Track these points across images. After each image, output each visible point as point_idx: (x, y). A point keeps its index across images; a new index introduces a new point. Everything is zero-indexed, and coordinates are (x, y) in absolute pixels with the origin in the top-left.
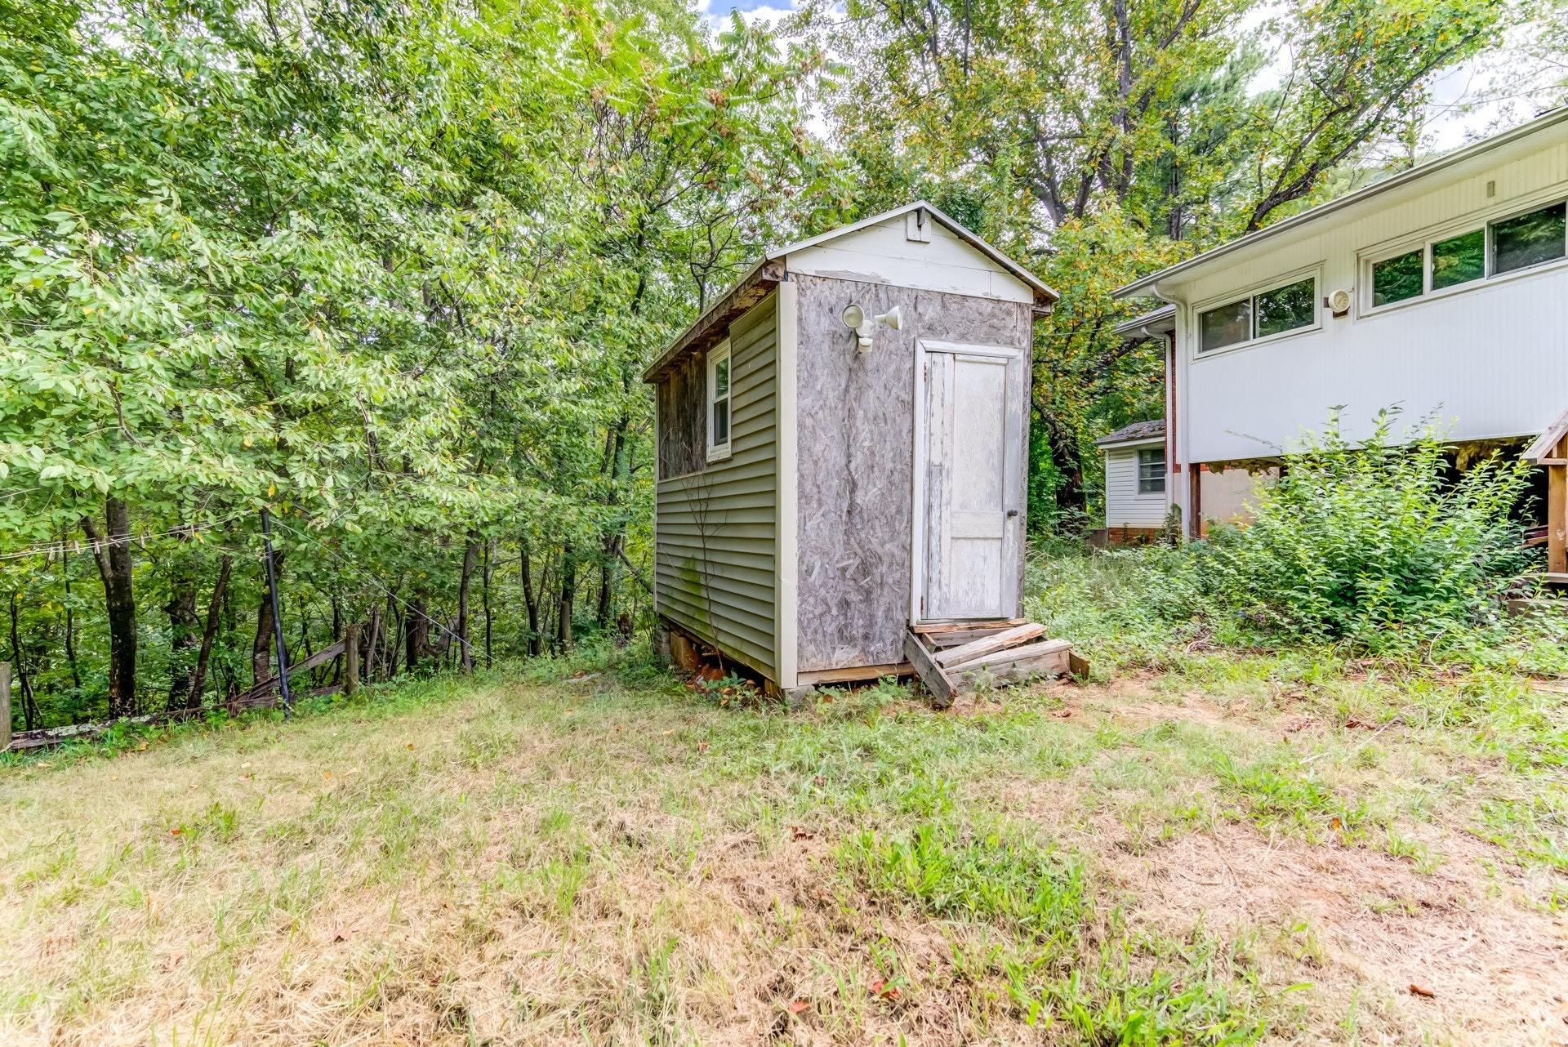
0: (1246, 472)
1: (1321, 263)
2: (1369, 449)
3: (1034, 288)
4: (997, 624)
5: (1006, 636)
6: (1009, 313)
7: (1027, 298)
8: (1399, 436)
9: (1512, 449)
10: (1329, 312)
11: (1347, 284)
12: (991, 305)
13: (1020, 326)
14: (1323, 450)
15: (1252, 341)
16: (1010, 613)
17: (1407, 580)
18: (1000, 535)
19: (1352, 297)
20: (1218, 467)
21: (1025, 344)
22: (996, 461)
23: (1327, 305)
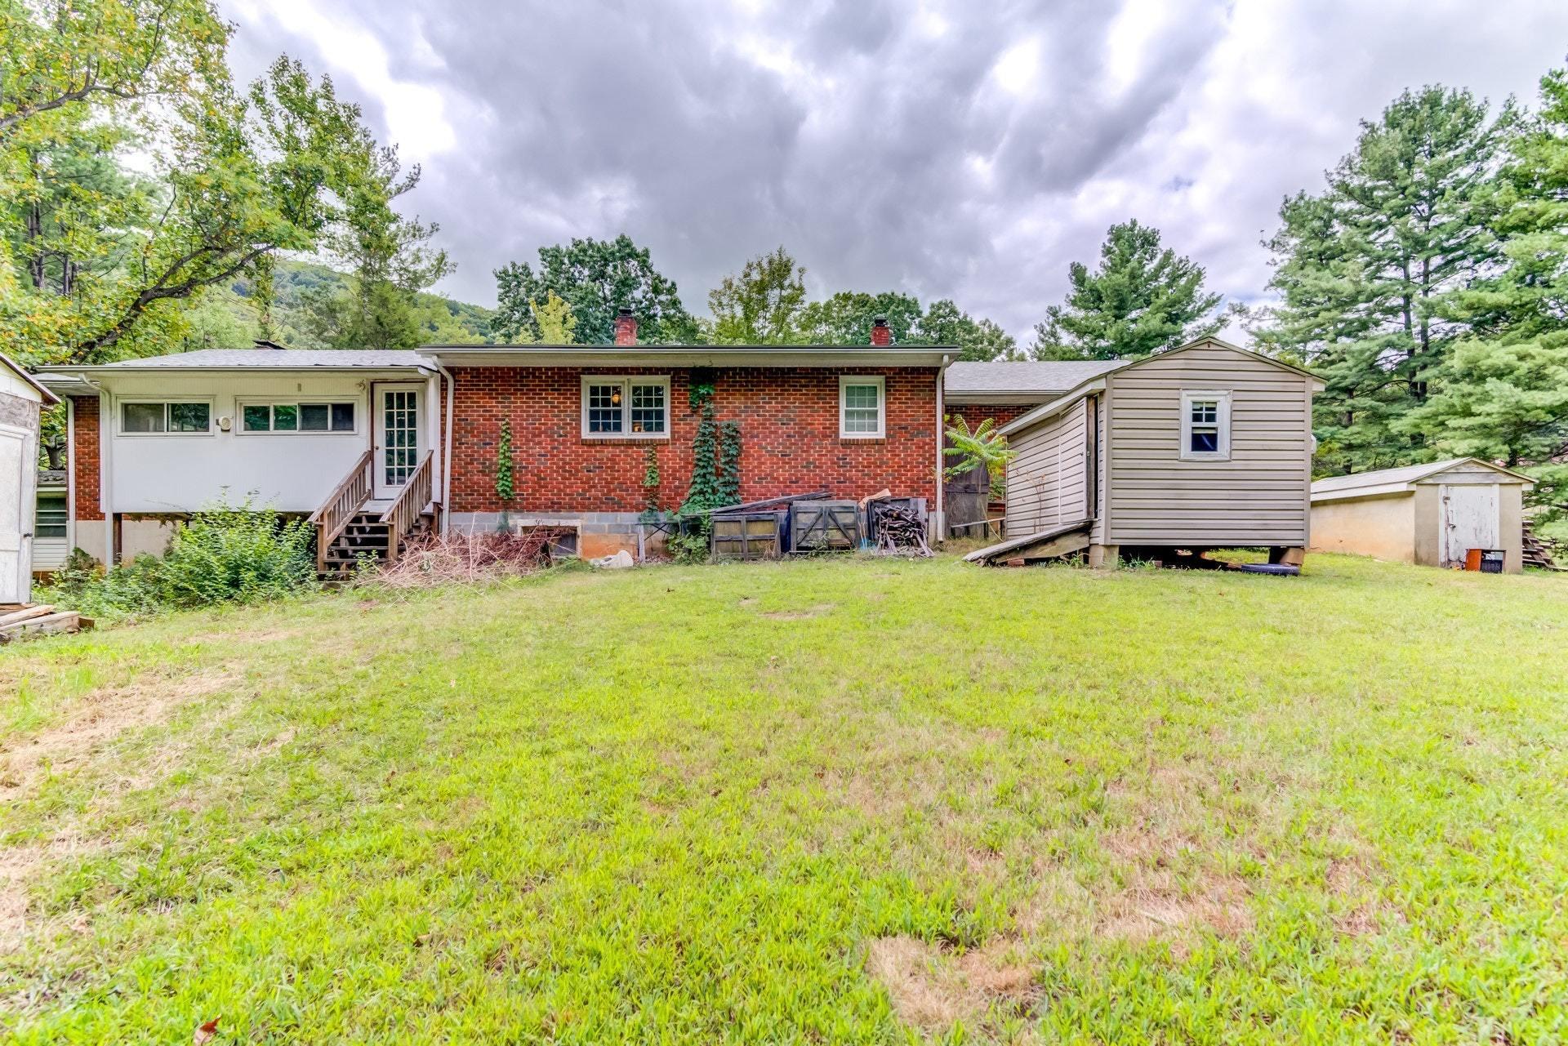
0: (159, 522)
1: (214, 396)
2: (243, 512)
3: (43, 393)
4: (15, 607)
5: (24, 613)
6: (23, 406)
7: (38, 398)
8: (257, 507)
9: (305, 516)
10: (219, 428)
11: (230, 415)
12: (11, 399)
13: (33, 417)
14: (219, 510)
15: (165, 433)
16: (24, 601)
17: (262, 575)
18: (18, 548)
19: (232, 421)
20: (138, 517)
21: (35, 427)
22: (15, 500)
23: (218, 424)
